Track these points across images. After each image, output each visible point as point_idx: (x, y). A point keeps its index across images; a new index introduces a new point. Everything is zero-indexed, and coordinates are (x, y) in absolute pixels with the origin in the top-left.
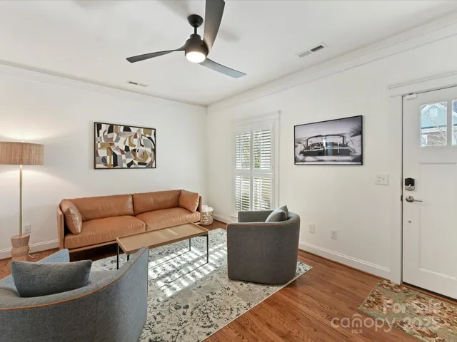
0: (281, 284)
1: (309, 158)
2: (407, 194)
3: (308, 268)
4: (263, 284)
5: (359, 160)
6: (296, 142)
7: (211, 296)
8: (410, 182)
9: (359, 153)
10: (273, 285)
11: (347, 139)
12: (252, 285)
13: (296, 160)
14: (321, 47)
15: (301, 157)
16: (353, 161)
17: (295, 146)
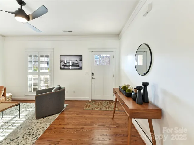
0: (60, 112)
1: (66, 67)
2: (92, 77)
3: (67, 105)
4: (53, 115)
5: (81, 68)
6: (61, 61)
7: (30, 128)
8: (93, 74)
9: (81, 66)
10: (57, 114)
11: (78, 62)
12: (48, 117)
13: (61, 68)
14: (71, 31)
15: (63, 67)
16: (80, 68)
17: (61, 63)
